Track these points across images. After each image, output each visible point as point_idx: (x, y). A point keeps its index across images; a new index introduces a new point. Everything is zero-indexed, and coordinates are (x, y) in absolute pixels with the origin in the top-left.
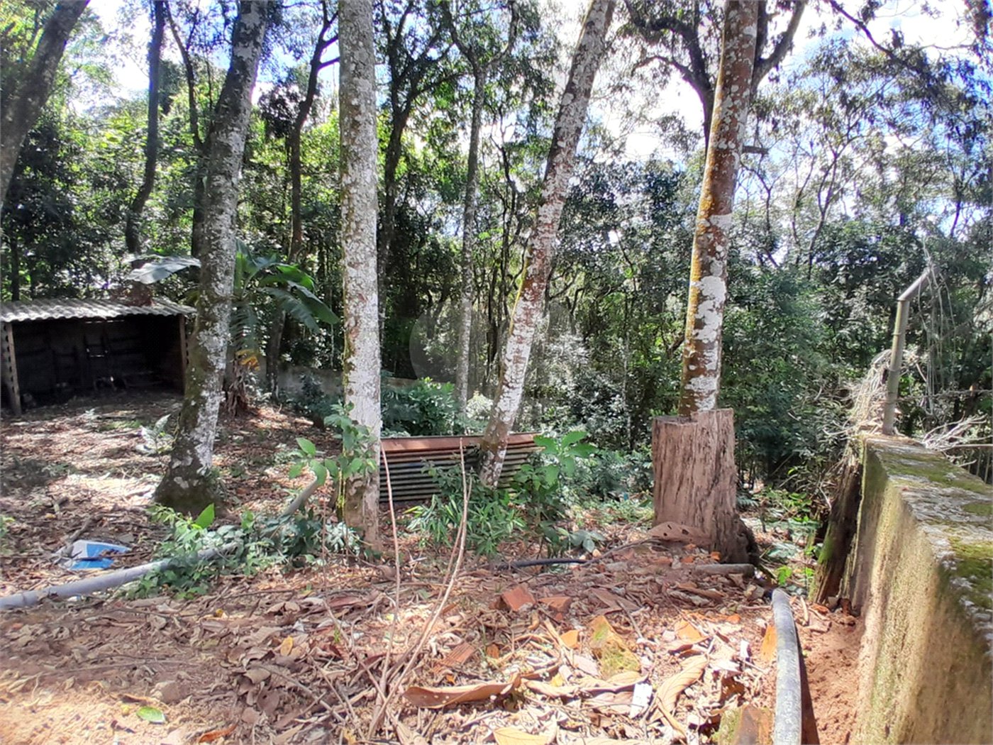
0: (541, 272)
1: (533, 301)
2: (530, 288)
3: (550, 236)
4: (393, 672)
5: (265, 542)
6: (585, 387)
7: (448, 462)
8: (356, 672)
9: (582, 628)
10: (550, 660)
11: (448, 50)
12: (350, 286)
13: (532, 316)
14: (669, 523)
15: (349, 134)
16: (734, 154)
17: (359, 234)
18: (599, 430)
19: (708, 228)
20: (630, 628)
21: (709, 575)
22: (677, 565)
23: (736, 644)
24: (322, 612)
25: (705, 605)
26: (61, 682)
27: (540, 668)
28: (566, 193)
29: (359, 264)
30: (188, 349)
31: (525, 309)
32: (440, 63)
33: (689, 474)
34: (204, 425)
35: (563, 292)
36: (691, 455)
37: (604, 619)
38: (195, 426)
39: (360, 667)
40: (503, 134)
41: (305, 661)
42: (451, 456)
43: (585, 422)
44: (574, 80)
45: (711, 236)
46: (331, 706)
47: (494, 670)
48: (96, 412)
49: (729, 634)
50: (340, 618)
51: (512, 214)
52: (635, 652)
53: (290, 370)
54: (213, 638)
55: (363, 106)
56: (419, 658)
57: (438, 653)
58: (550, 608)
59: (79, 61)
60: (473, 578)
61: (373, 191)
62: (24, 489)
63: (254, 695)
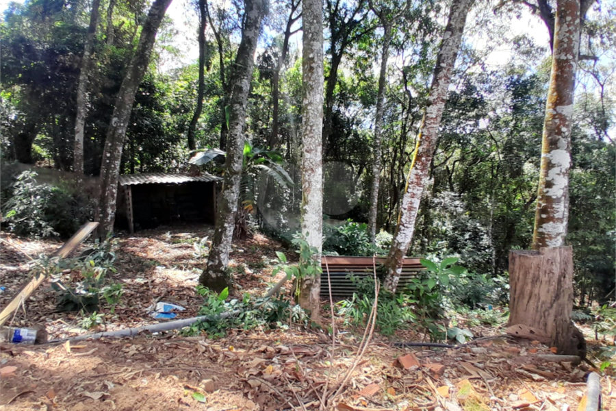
0: (428, 150)
1: (422, 170)
2: (420, 161)
3: (435, 126)
4: (329, 394)
5: (255, 311)
6: (460, 228)
7: (363, 273)
8: (308, 390)
9: (452, 386)
10: (429, 402)
11: (367, 13)
12: (306, 164)
13: (421, 179)
14: (519, 325)
15: (308, 75)
16: (572, 63)
17: (312, 133)
18: (471, 259)
19: (555, 115)
20: (486, 390)
21: (547, 361)
22: (523, 353)
23: (560, 406)
24: (288, 355)
25: (541, 381)
26: (153, 375)
27: (422, 406)
28: (446, 97)
29: (311, 150)
30: (217, 200)
31: (416, 175)
32: (361, 23)
33: (536, 291)
34: (225, 243)
35: (445, 163)
36: (538, 278)
37: (468, 382)
38: (220, 243)
39: (311, 387)
40: (404, 62)
41: (279, 380)
42: (365, 270)
43: (459, 253)
44: (452, 23)
45: (557, 121)
46: (294, 406)
47: (392, 402)
48: (171, 233)
49: (557, 400)
50: (299, 359)
51: (408, 113)
52: (489, 405)
53: (270, 213)
54: (230, 361)
55: (316, 57)
56: (345, 388)
57: (357, 387)
58: (430, 371)
59: (164, 44)
60: (378, 347)
61: (320, 107)
62: (134, 273)
63: (252, 394)
